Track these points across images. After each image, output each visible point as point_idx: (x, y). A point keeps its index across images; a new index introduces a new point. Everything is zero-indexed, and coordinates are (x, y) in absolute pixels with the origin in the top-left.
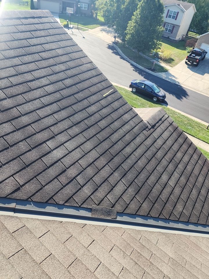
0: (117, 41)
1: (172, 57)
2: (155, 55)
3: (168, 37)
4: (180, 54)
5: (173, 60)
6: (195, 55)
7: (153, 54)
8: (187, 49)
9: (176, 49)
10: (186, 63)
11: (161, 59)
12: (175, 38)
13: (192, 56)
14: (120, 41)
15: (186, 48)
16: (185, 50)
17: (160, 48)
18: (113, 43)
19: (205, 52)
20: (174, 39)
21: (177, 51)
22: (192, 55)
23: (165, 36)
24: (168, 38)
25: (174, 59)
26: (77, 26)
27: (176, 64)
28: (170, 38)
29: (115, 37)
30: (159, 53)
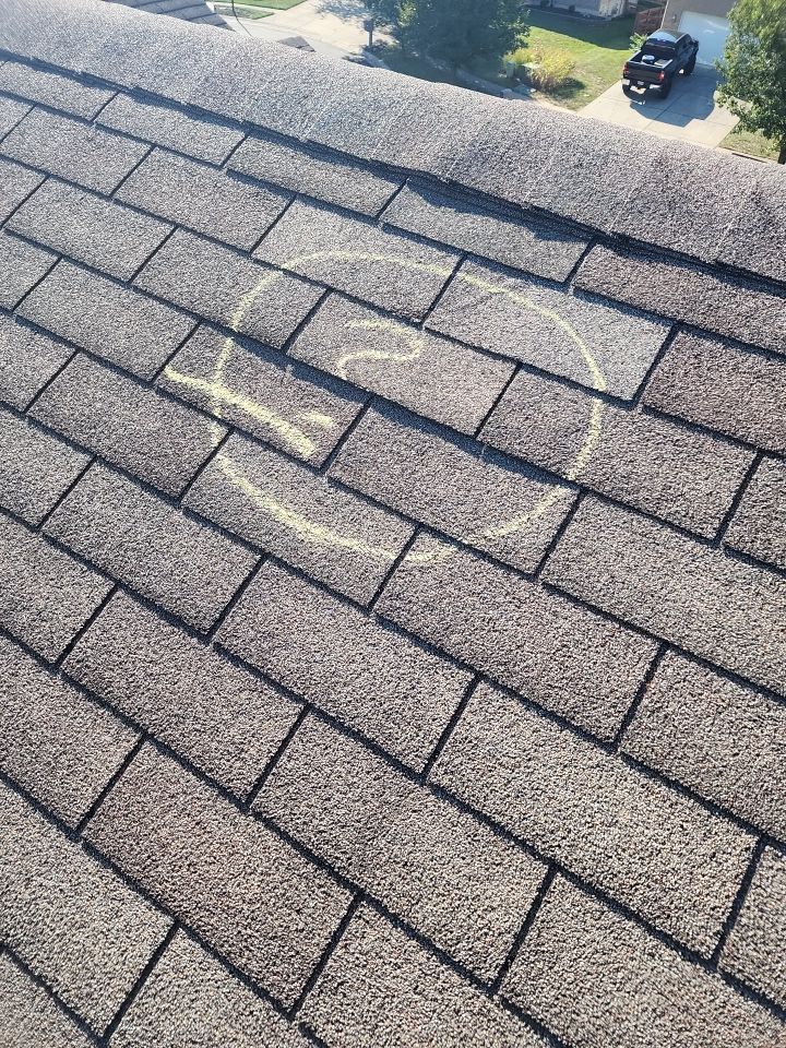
0: (381, 41)
1: (578, 76)
2: (516, 74)
3: (572, 8)
4: (607, 63)
5: (580, 86)
6: (653, 58)
7: (510, 73)
8: (633, 43)
9: (595, 48)
10: (626, 90)
11: (537, 86)
12: (597, 8)
13: (645, 61)
14: (390, 41)
15: (631, 38)
16: (627, 48)
17: (525, 45)
18: (366, 49)
19: (691, 43)
20: (594, 13)
21: (600, 55)
22: (644, 58)
23: (560, 6)
24: (571, 10)
25: (585, 82)
26: (230, 5)
27: (593, 97)
28: (577, 10)
29: (369, 27)
30: (530, 65)
